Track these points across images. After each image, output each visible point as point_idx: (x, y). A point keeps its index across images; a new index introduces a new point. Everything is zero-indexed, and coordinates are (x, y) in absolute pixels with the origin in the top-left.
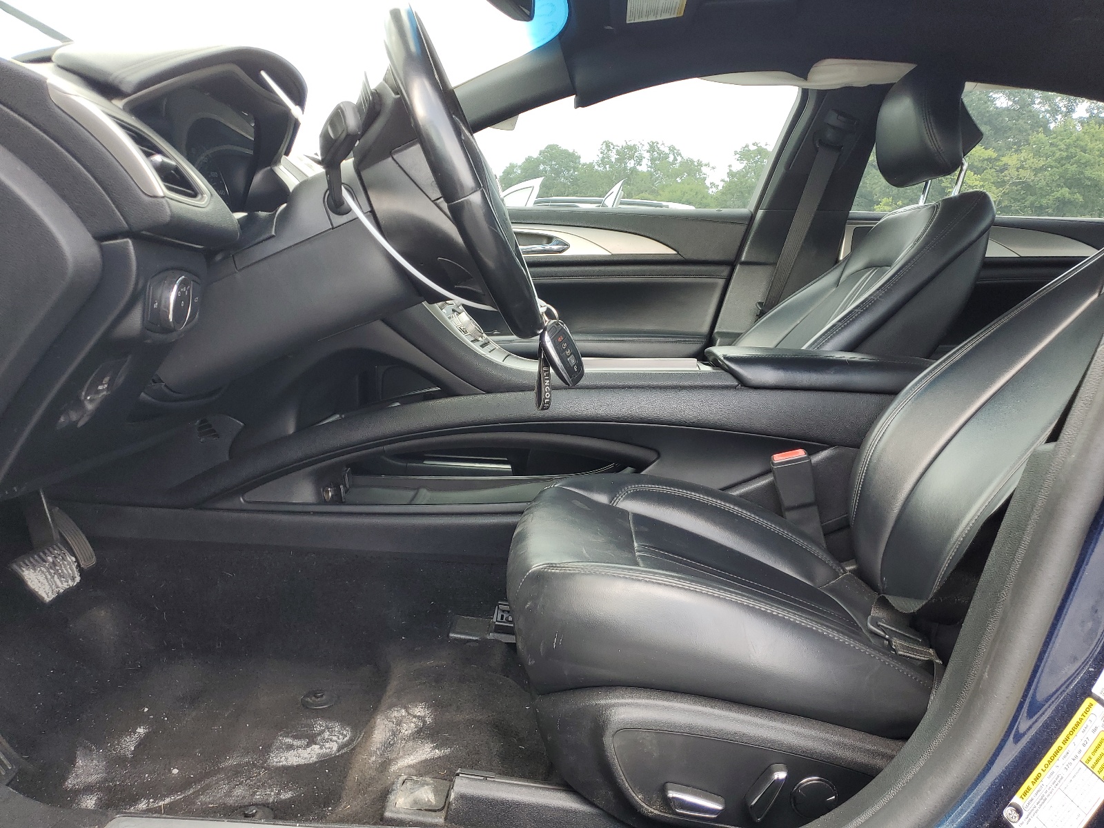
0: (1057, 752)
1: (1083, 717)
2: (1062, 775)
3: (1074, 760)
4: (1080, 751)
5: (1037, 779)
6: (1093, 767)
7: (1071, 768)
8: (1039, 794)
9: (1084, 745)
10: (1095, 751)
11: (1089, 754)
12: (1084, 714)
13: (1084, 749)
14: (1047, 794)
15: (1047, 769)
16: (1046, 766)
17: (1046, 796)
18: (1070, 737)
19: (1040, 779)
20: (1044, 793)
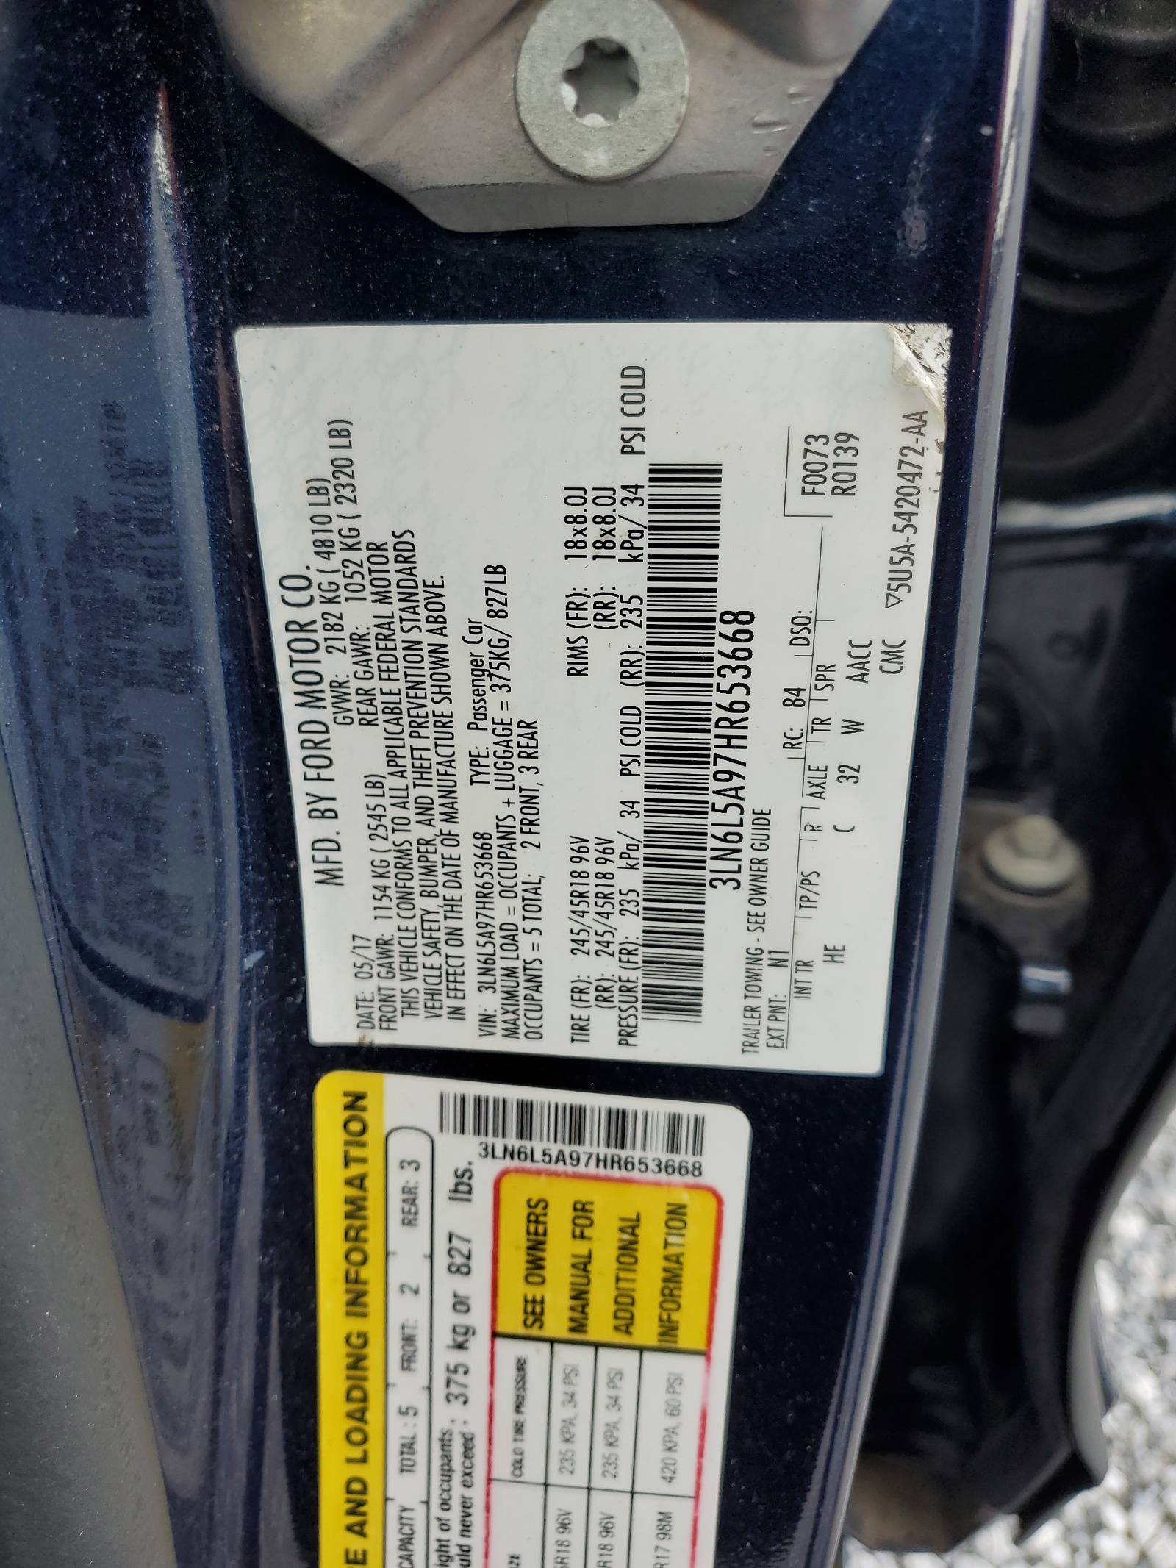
0: (356, 1363)
1: (355, 1170)
2: (457, 1429)
3: (460, 1346)
4: (461, 1304)
5: (356, 1508)
6: (579, 1326)
7: (476, 1384)
8: (418, 1546)
9: (461, 1270)
10: (535, 1264)
11: (515, 1289)
12: (354, 1152)
13: (477, 1287)
14: (456, 1526)
15: (374, 1447)
16: (357, 1435)
17: (454, 1537)
18: (365, 1273)
19: (374, 1497)
20: (436, 1533)
